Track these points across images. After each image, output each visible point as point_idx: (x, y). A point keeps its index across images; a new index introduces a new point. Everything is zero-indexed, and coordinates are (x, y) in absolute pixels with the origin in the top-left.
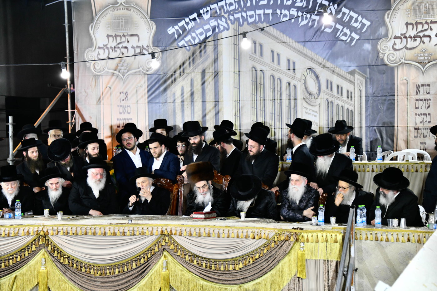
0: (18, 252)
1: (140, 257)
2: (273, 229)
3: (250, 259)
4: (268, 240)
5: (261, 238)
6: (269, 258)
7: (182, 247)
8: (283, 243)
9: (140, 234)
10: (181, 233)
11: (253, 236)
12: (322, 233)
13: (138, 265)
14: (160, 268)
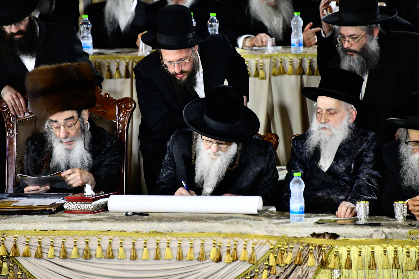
2: (265, 237)
4: (254, 264)
5: (237, 259)
8: (289, 270)
10: (41, 252)
11: (218, 256)
12: (385, 245)
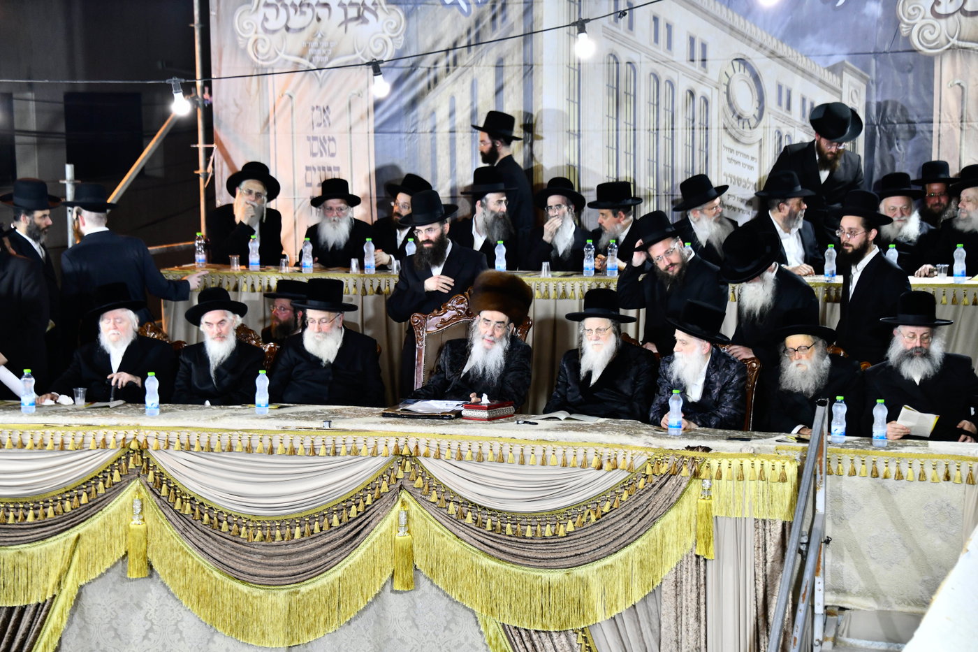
0: (84, 484)
1: (349, 504)
2: (644, 448)
3: (589, 514)
4: (632, 473)
5: (617, 468)
6: (632, 512)
7: (440, 484)
8: (664, 479)
9: (349, 453)
10: (440, 454)
11: (599, 464)
12: (753, 459)
13: (345, 520)
14: (392, 527)
